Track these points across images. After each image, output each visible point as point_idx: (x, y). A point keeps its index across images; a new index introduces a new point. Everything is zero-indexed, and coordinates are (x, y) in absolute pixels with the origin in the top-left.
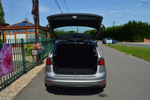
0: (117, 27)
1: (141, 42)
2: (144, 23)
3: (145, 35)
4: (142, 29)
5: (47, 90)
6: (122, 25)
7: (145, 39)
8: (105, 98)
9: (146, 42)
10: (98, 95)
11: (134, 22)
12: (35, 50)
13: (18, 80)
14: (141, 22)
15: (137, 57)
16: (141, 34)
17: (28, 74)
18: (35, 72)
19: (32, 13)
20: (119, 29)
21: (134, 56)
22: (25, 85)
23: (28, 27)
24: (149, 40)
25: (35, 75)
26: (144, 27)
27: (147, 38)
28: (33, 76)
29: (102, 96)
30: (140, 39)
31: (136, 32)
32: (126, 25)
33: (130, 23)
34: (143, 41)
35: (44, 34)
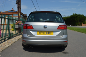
0: (66, 17)
1: (80, 26)
2: (81, 15)
3: (82, 22)
4: (81, 18)
5: (24, 49)
6: (69, 16)
7: (82, 24)
8: (67, 54)
9: (83, 25)
10: (62, 52)
11: (76, 14)
12: (17, 24)
13: (3, 43)
14: (80, 14)
15: (81, 32)
16: (80, 21)
17: (12, 39)
18: (16, 38)
19: (17, 4)
20: (68, 18)
21: (79, 31)
22: (8, 46)
23: (14, 13)
24: (84, 25)
25: (16, 40)
26: (82, 17)
27: (84, 24)
28: (15, 41)
29: (65, 53)
30: (80, 24)
31: (77, 20)
32: (71, 16)
33: (74, 15)
34: (81, 25)
35: (24, 18)
